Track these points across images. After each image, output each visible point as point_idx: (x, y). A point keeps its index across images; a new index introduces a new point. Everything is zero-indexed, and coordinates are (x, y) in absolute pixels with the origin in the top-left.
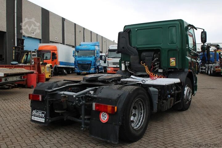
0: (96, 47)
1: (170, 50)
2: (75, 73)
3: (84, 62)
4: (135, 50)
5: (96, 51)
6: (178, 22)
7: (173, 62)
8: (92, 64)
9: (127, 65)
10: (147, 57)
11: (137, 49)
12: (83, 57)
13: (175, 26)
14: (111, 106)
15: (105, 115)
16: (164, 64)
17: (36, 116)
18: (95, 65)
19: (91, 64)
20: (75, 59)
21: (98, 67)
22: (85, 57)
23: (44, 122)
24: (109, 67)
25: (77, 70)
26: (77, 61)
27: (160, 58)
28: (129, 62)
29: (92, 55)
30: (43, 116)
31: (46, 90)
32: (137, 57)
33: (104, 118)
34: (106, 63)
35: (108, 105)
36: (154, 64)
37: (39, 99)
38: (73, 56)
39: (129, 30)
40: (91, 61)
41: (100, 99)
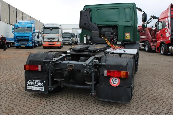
0: (32, 24)
1: (125, 27)
2: (14, 46)
3: (23, 38)
4: (96, 26)
5: (33, 28)
6: (132, 5)
7: (128, 36)
8: (30, 39)
9: (88, 38)
10: (107, 32)
11: (97, 25)
12: (22, 33)
13: (130, 8)
14: (125, 72)
15: (116, 80)
16: (121, 38)
17: (32, 86)
18: (32, 40)
19: (28, 39)
20: (15, 35)
21: (34, 42)
22: (24, 33)
23: (43, 90)
24: (44, 41)
25: (16, 44)
26: (17, 36)
27: (117, 33)
28: (90, 36)
29: (29, 32)
30: (42, 85)
31: (44, 60)
32: (98, 32)
33: (115, 82)
34: (39, 38)
35: (121, 71)
36: (113, 38)
37: (38, 69)
38: (13, 32)
39: (90, 9)
40: (29, 37)
41: (110, 66)
